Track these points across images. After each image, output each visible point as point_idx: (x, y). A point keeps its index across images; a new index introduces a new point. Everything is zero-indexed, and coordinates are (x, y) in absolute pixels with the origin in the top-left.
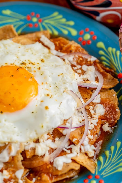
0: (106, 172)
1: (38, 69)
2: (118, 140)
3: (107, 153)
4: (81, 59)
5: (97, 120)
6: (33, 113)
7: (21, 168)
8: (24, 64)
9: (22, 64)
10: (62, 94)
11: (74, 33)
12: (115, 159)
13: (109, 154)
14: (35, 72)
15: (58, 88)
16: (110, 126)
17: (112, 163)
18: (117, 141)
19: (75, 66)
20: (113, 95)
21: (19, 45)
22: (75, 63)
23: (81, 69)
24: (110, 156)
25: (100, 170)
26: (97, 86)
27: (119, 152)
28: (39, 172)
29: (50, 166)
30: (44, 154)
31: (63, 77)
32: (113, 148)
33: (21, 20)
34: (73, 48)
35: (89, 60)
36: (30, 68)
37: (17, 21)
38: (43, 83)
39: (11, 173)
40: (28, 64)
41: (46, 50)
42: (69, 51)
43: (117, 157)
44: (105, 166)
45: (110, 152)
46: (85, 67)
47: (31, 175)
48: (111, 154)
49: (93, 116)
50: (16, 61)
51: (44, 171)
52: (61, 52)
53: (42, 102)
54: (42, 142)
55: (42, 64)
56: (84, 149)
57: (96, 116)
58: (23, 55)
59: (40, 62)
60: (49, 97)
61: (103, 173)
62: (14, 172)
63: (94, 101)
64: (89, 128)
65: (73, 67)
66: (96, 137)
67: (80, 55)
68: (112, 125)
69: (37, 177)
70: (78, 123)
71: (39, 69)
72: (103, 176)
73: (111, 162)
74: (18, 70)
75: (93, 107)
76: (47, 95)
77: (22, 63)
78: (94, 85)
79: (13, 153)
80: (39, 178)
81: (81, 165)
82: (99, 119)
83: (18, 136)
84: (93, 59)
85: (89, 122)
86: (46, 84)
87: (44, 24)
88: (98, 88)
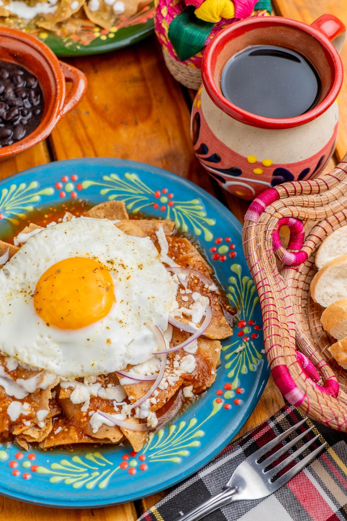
0: (156, 455)
1: (126, 278)
2: (195, 415)
3: (173, 428)
4: (196, 281)
5: (177, 379)
6: (88, 340)
7: (46, 409)
8: (112, 263)
9: (108, 262)
10: (141, 326)
11: (209, 236)
12: (176, 442)
13: (174, 431)
14: (120, 280)
15: (139, 315)
16: (194, 391)
17: (171, 445)
18: (193, 417)
19: (183, 288)
20: (215, 350)
21: (121, 233)
22: (185, 285)
23: (189, 295)
24: (174, 434)
25: (151, 449)
26: (196, 331)
27: (188, 433)
28: (70, 421)
29: (85, 419)
30: (84, 402)
31: (153, 302)
32: (183, 424)
33: (146, 194)
34: (192, 262)
35: (206, 286)
36: (117, 272)
37: (140, 194)
38: (122, 301)
39: (33, 409)
40: (117, 265)
41: (155, 251)
42: (185, 264)
43: (181, 441)
44: (159, 446)
45: (177, 430)
46: (196, 296)
47: (60, 421)
48: (176, 432)
49: (174, 371)
50: (103, 254)
51: (75, 423)
52: (174, 260)
53: (107, 330)
54: (87, 384)
55: (137, 271)
56: (139, 414)
57: (179, 373)
58: (119, 249)
59: (135, 267)
60: (121, 325)
61: (152, 456)
62: (36, 409)
63: (186, 349)
64: (160, 387)
65: (181, 289)
66: (164, 403)
67: (198, 276)
68: (197, 392)
69: (65, 427)
70: (149, 374)
71: (128, 278)
72: (150, 459)
73: (170, 443)
74: (95, 271)
75: (180, 358)
76: (120, 322)
77: (110, 260)
78: (192, 328)
79: (43, 385)
80: (66, 430)
81: (124, 436)
82: (181, 377)
83: (58, 364)
84: (213, 287)
85: (162, 378)
86: (126, 304)
87: (174, 210)
88: (195, 334)
